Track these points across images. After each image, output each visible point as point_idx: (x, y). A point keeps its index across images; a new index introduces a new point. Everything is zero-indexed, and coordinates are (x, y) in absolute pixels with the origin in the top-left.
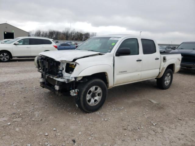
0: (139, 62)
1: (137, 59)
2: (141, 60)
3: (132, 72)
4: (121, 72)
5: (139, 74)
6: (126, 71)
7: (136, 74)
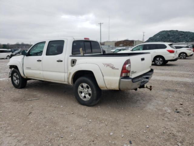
0: (39, 62)
1: (38, 60)
2: (40, 61)
3: (36, 70)
4: (28, 68)
5: (40, 73)
6: (30, 68)
7: (38, 72)
